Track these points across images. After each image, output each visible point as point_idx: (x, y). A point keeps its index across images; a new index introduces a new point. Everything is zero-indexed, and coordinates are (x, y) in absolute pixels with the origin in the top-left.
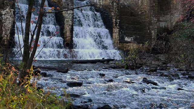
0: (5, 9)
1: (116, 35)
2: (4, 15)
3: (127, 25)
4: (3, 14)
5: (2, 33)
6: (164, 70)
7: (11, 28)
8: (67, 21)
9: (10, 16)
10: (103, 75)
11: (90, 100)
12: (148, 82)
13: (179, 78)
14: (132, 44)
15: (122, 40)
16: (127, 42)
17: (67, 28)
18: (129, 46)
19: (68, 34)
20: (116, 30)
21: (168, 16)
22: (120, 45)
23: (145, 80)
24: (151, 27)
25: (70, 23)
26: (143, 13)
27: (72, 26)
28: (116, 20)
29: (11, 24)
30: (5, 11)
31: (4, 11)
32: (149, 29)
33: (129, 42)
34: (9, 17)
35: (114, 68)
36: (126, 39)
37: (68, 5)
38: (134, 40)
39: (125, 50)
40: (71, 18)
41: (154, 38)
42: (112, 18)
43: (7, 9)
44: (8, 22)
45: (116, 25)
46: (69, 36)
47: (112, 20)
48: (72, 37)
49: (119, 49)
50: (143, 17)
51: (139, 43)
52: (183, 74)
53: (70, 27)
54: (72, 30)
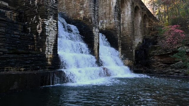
0: (48, 19)
2: (48, 26)
4: (46, 25)
5: (45, 50)
7: (54, 44)
8: (96, 39)
9: (54, 28)
17: (96, 46)
19: (96, 52)
20: (120, 49)
25: (98, 41)
27: (99, 44)
28: (120, 40)
29: (54, 39)
30: (49, 21)
31: (47, 21)
34: (52, 29)
41: (134, 56)
43: (50, 19)
44: (51, 35)
46: (97, 54)
47: (118, 41)
48: (99, 55)
50: (126, 40)
51: (129, 60)
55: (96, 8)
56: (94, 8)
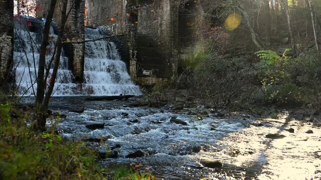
1: (133, 68)
3: (145, 57)
6: (190, 107)
7: (9, 59)
8: (78, 52)
10: (126, 115)
11: (118, 146)
12: (178, 122)
13: (208, 116)
14: (150, 78)
15: (139, 74)
16: (145, 76)
17: (77, 60)
18: (147, 80)
19: (78, 66)
20: (133, 63)
21: (189, 48)
22: (138, 79)
23: (174, 120)
24: (171, 59)
25: (81, 53)
26: (162, 43)
27: (83, 57)
28: (133, 51)
29: (8, 54)
32: (169, 62)
33: (148, 76)
34: (6, 45)
35: (136, 106)
36: (145, 72)
37: (78, 32)
38: (153, 74)
39: (143, 84)
40: (81, 48)
41: (175, 72)
42: (128, 49)
43: (4, 36)
45: (133, 57)
46: (79, 69)
47: (129, 52)
48: (83, 70)
49: (137, 83)
50: (163, 48)
51: (158, 77)
52: (212, 112)
53: (80, 58)
54: (82, 62)
55: (79, 15)
56: (76, 14)
